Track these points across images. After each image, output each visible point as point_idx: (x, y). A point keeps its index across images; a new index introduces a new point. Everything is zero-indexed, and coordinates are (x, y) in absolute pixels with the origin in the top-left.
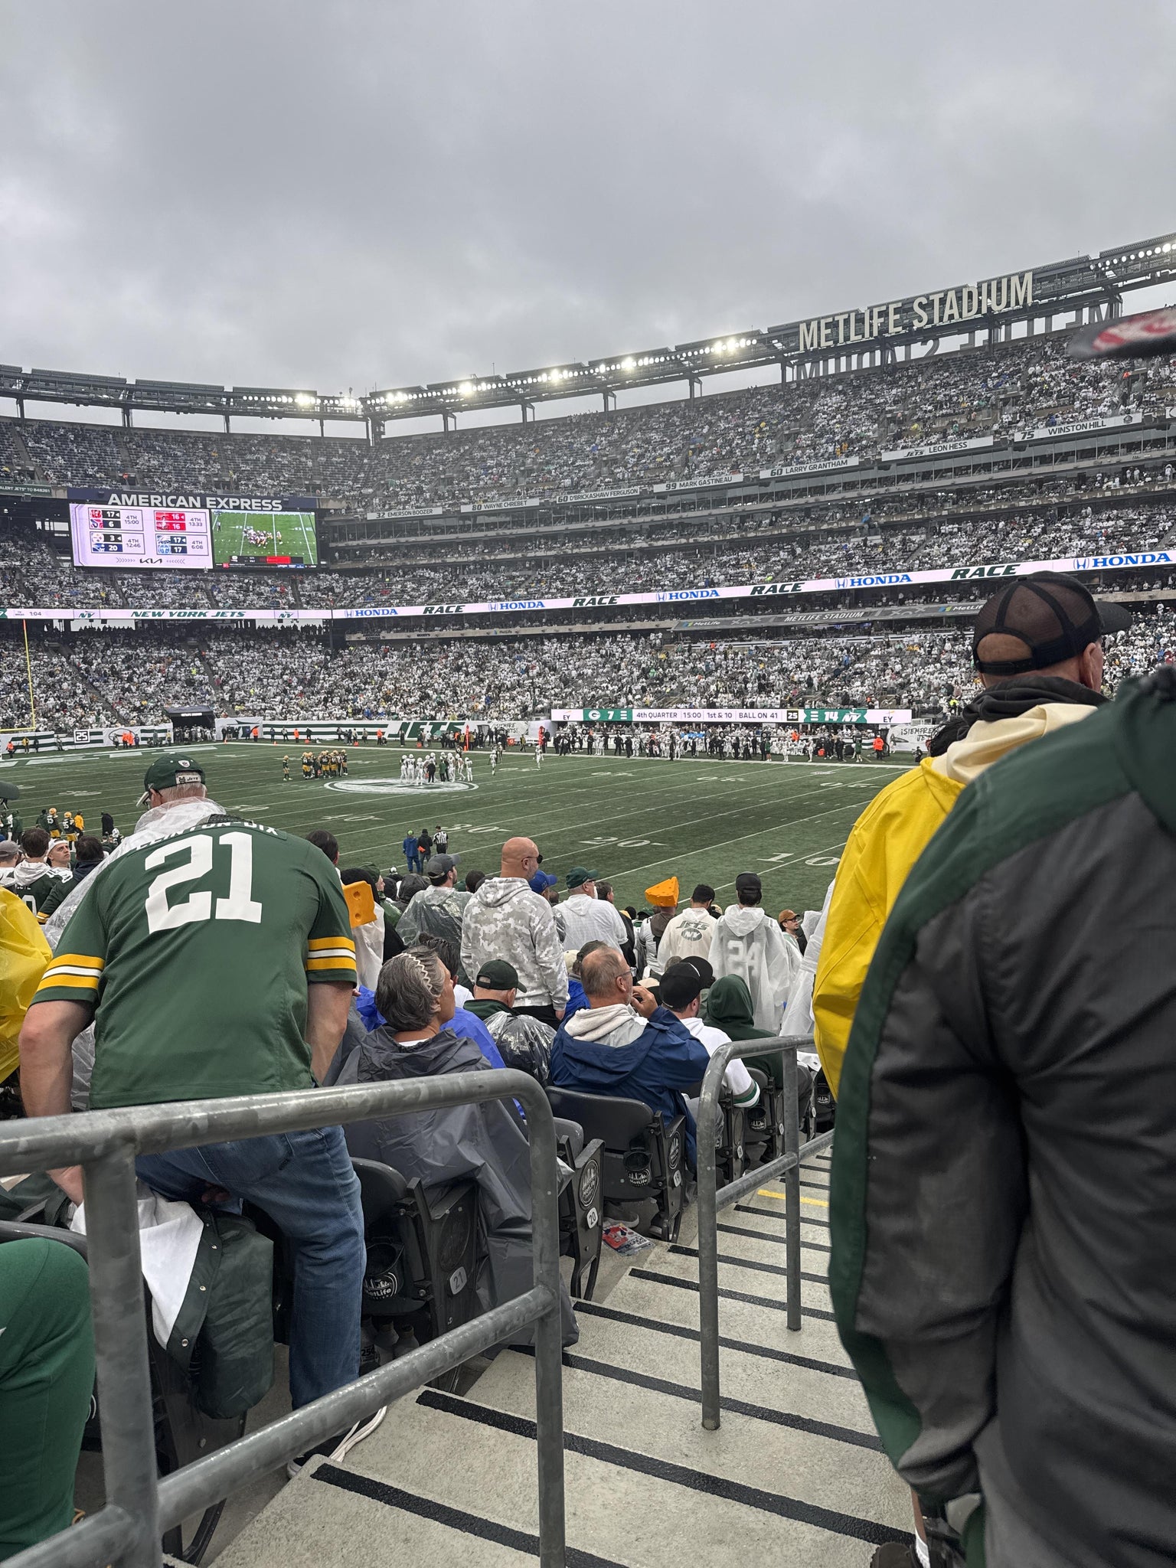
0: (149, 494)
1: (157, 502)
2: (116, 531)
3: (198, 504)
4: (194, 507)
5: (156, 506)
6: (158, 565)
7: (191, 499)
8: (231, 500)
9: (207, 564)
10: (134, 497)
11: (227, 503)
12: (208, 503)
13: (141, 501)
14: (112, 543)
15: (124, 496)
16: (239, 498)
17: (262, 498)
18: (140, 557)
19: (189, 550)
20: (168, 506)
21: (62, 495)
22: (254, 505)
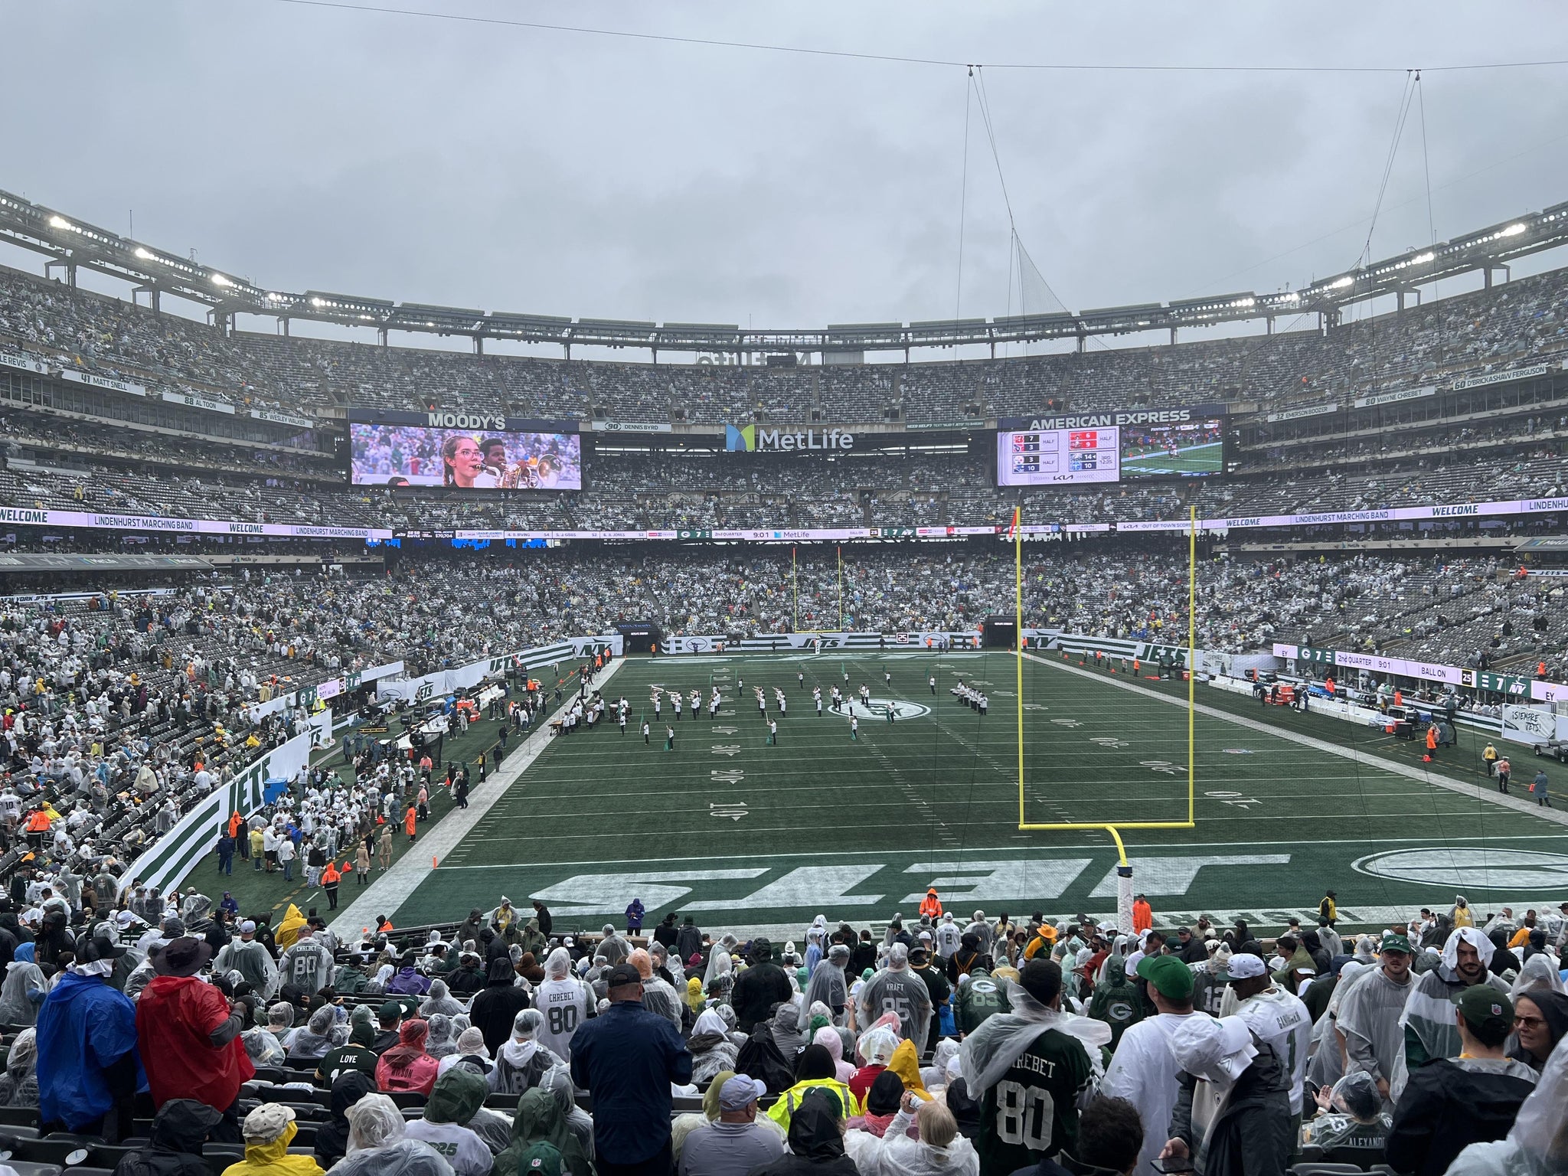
0: (1065, 417)
1: (1072, 424)
2: (1034, 453)
3: (1108, 422)
4: (1105, 425)
5: (1071, 427)
6: (1069, 481)
7: (1102, 418)
8: (1140, 415)
9: (1115, 477)
10: (1052, 421)
11: (1136, 418)
12: (1118, 419)
13: (1057, 424)
14: (1031, 464)
15: (1044, 422)
16: (1147, 412)
17: (1170, 410)
18: (1053, 475)
19: (1098, 466)
20: (1081, 427)
21: (993, 425)
22: (1161, 417)
